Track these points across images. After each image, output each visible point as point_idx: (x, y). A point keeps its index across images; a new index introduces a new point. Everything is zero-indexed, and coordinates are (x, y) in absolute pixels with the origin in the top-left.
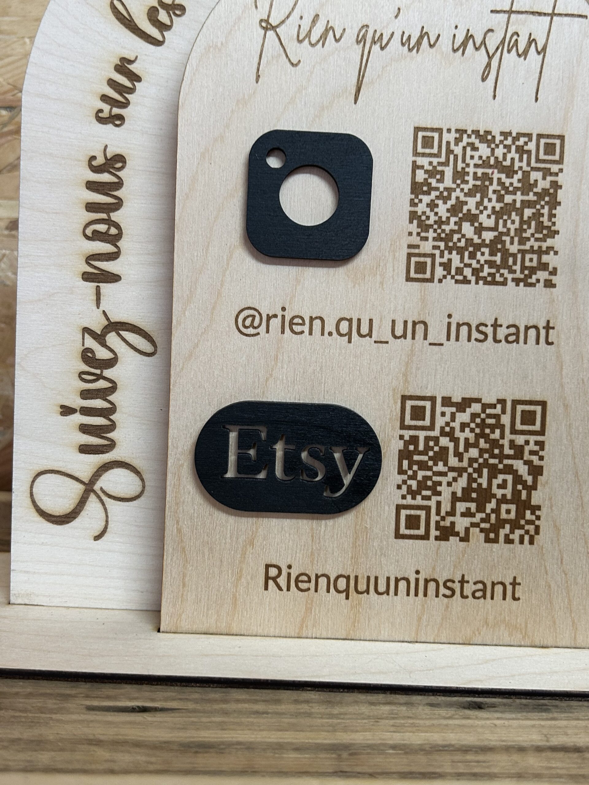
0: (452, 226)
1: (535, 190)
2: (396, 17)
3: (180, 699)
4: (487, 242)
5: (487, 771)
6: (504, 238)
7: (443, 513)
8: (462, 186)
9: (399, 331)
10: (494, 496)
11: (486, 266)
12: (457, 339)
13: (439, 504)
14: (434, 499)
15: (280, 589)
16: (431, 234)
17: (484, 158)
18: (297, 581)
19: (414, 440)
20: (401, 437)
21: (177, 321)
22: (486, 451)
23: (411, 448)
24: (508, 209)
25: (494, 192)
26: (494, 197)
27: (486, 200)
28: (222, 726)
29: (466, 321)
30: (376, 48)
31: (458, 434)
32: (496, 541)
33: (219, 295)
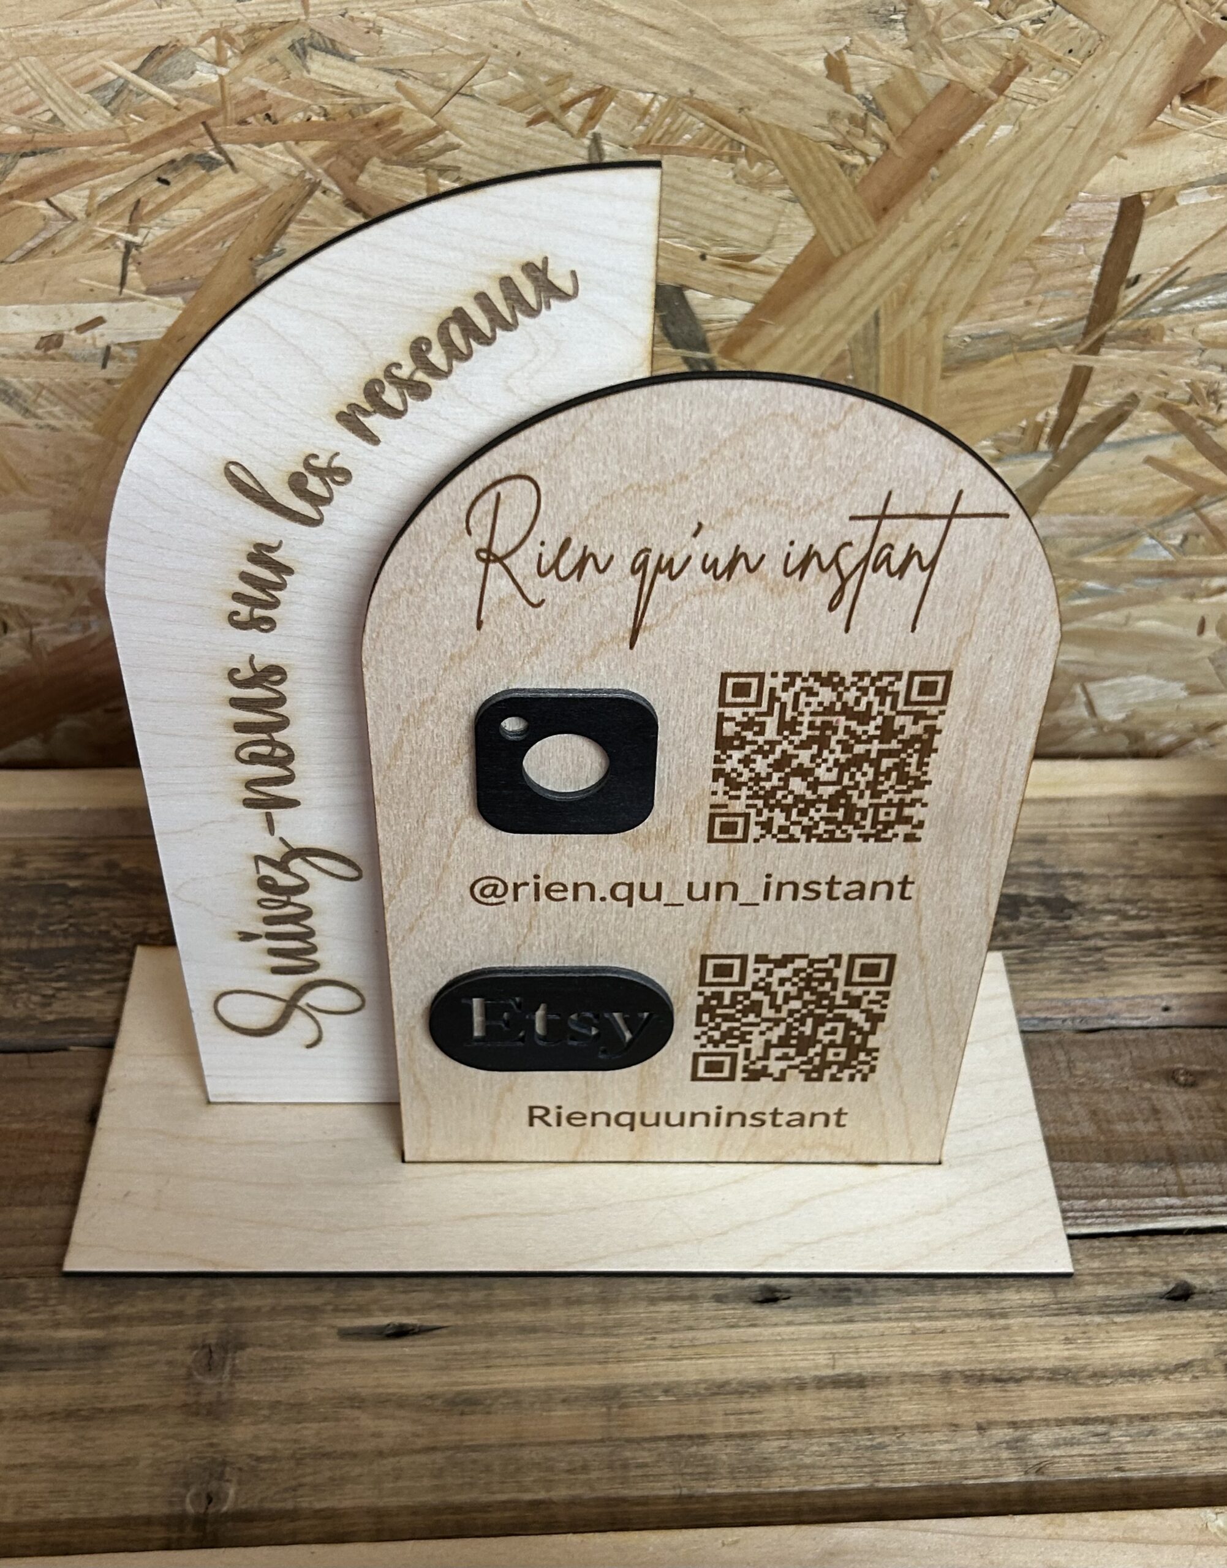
0: (775, 781)
1: (900, 737)
2: (695, 535)
4: (825, 797)
5: (758, 1428)
6: (849, 792)
7: (753, 1058)
8: (792, 738)
9: (698, 892)
10: (820, 1041)
11: (822, 823)
12: (778, 898)
13: (748, 1052)
14: (742, 1046)
15: (549, 1125)
16: (744, 792)
17: (827, 704)
18: (569, 1118)
19: (718, 995)
20: (701, 994)
22: (811, 1002)
23: (714, 1002)
25: (839, 742)
26: (838, 748)
27: (826, 753)
28: (487, 1360)
29: (790, 879)
30: (662, 578)
31: (775, 987)
32: (820, 1079)
33: (445, 867)
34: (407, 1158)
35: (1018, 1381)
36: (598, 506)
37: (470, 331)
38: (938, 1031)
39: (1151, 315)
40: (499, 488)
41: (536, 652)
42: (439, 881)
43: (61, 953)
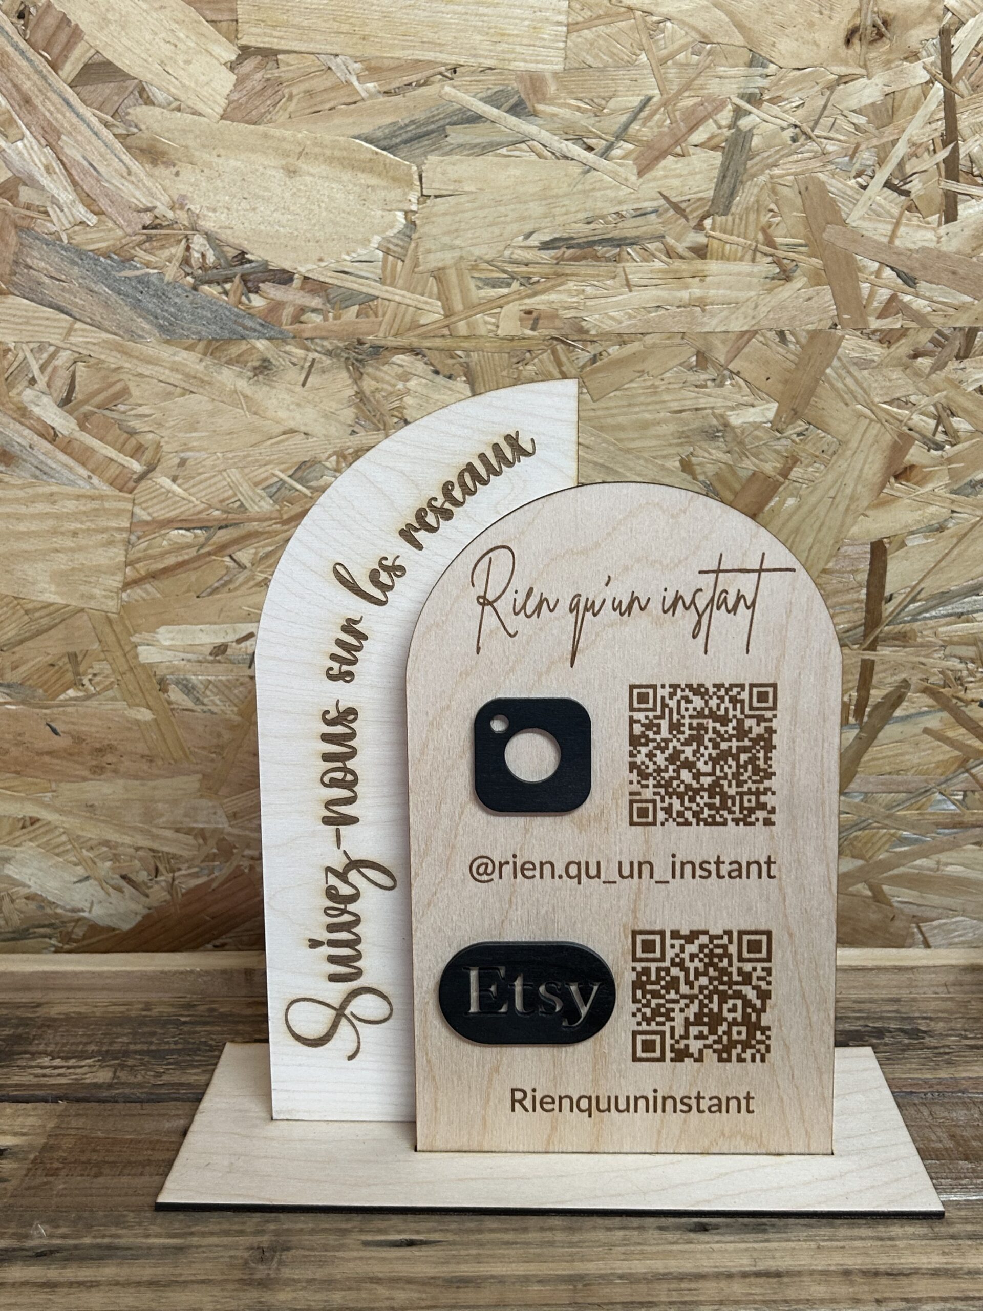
0: (671, 773)
1: (750, 736)
2: (607, 585)
3: (441, 1230)
4: (706, 786)
5: (695, 1298)
6: (722, 782)
7: (677, 1037)
8: (679, 736)
9: (626, 871)
10: (726, 1019)
11: (706, 809)
12: (682, 877)
13: (672, 1029)
14: (668, 1024)
15: (526, 1110)
16: (651, 782)
17: (699, 709)
18: (542, 1103)
19: (646, 971)
20: (634, 969)
21: (416, 872)
22: (716, 978)
23: (644, 978)
24: (724, 756)
25: (710, 740)
26: (710, 745)
27: (702, 748)
28: (478, 1259)
29: (689, 860)
30: (589, 615)
31: (687, 964)
32: (729, 1060)
33: (453, 847)
34: (419, 1148)
35: (907, 1275)
36: (548, 565)
37: (476, 477)
38: (812, 1009)
39: (905, 622)
40: (490, 554)
41: (512, 670)
42: (449, 859)
43: (171, 1052)
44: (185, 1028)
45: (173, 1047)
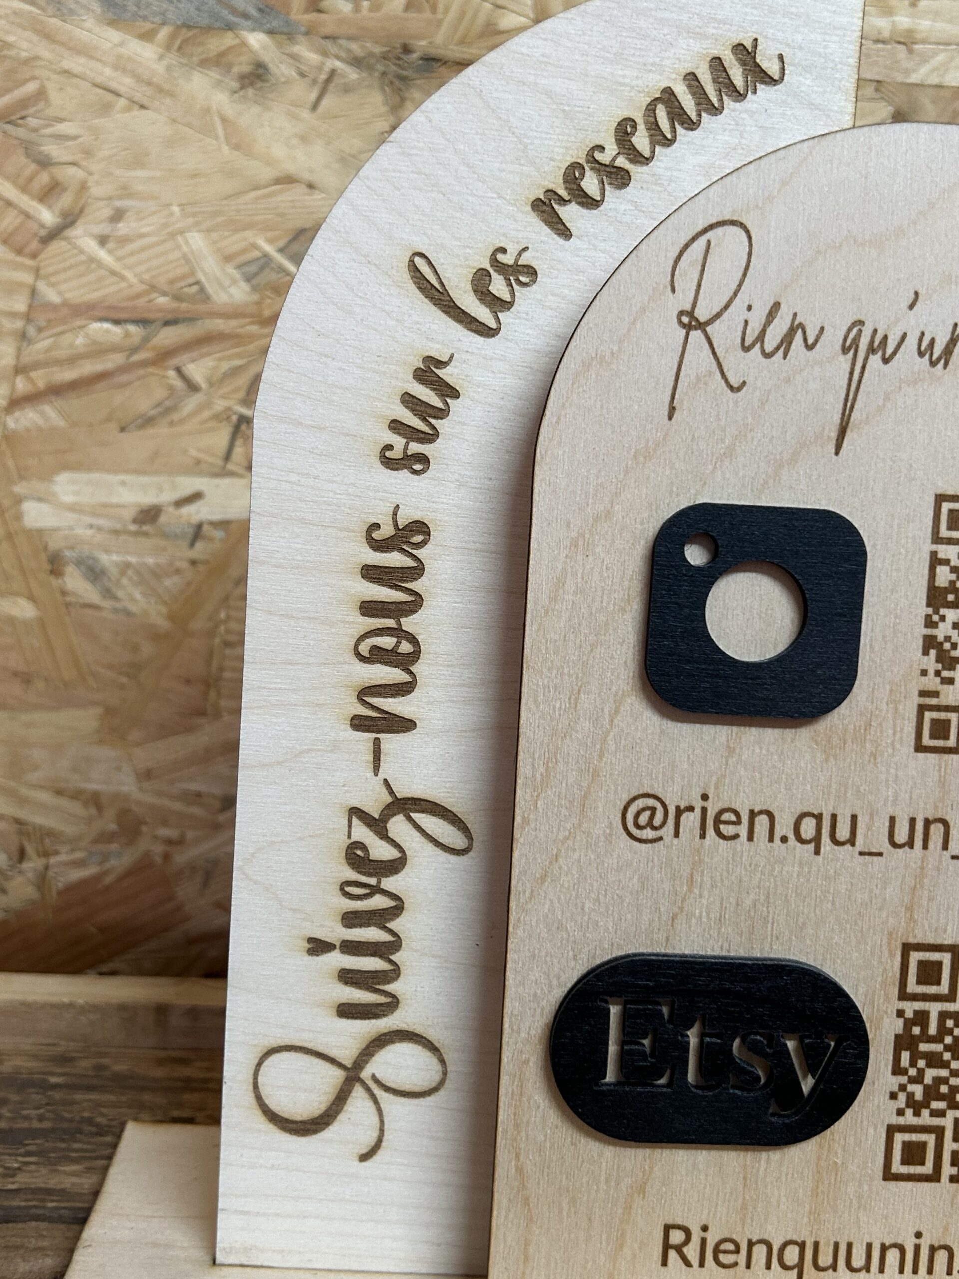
2: (911, 307)
9: (901, 836)
14: (951, 1114)
15: (688, 1263)
18: (716, 1251)
19: (921, 1018)
20: (900, 1013)
21: (524, 818)
23: (916, 1030)
30: (875, 360)
33: (596, 774)
36: (811, 262)
37: (678, 116)
40: (709, 235)
41: (730, 452)
42: (585, 797)
43: (34, 1133)
44: (58, 1095)
45: (36, 1124)
